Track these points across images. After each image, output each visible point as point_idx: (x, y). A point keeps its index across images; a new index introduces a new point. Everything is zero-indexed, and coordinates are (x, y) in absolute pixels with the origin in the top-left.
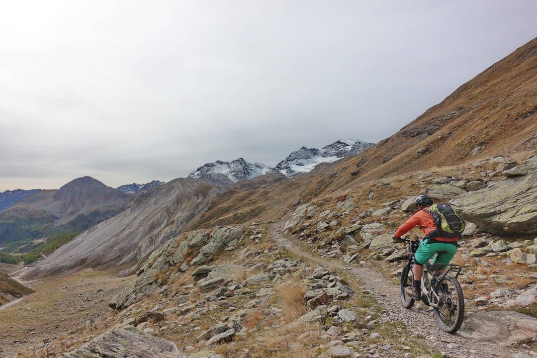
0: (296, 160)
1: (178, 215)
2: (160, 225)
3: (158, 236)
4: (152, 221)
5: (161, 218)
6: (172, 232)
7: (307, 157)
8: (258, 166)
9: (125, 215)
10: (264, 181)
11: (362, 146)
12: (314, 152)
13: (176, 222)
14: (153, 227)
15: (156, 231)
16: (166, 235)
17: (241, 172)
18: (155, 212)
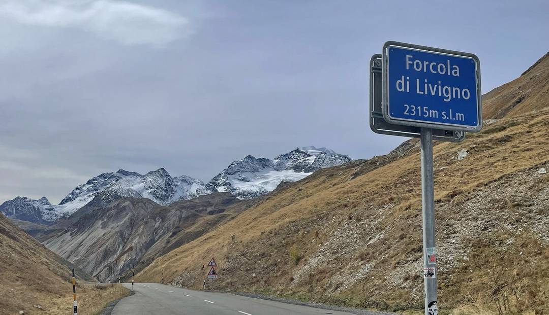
0: (238, 173)
1: (136, 240)
2: (115, 252)
3: (116, 263)
4: (105, 247)
5: (114, 245)
6: (132, 260)
7: (254, 171)
8: (184, 181)
9: (64, 240)
10: (209, 202)
11: (328, 158)
12: (264, 163)
13: (134, 248)
14: (107, 254)
15: (111, 259)
16: (126, 263)
17: (161, 188)
18: (106, 238)
